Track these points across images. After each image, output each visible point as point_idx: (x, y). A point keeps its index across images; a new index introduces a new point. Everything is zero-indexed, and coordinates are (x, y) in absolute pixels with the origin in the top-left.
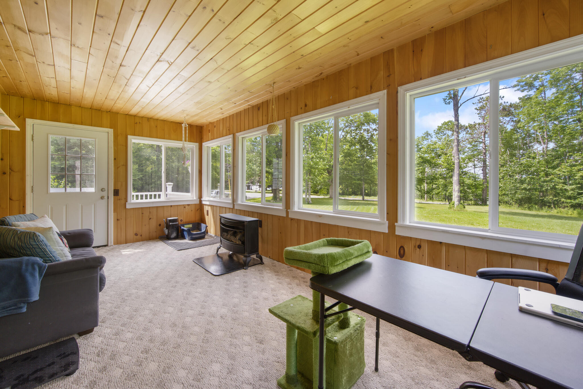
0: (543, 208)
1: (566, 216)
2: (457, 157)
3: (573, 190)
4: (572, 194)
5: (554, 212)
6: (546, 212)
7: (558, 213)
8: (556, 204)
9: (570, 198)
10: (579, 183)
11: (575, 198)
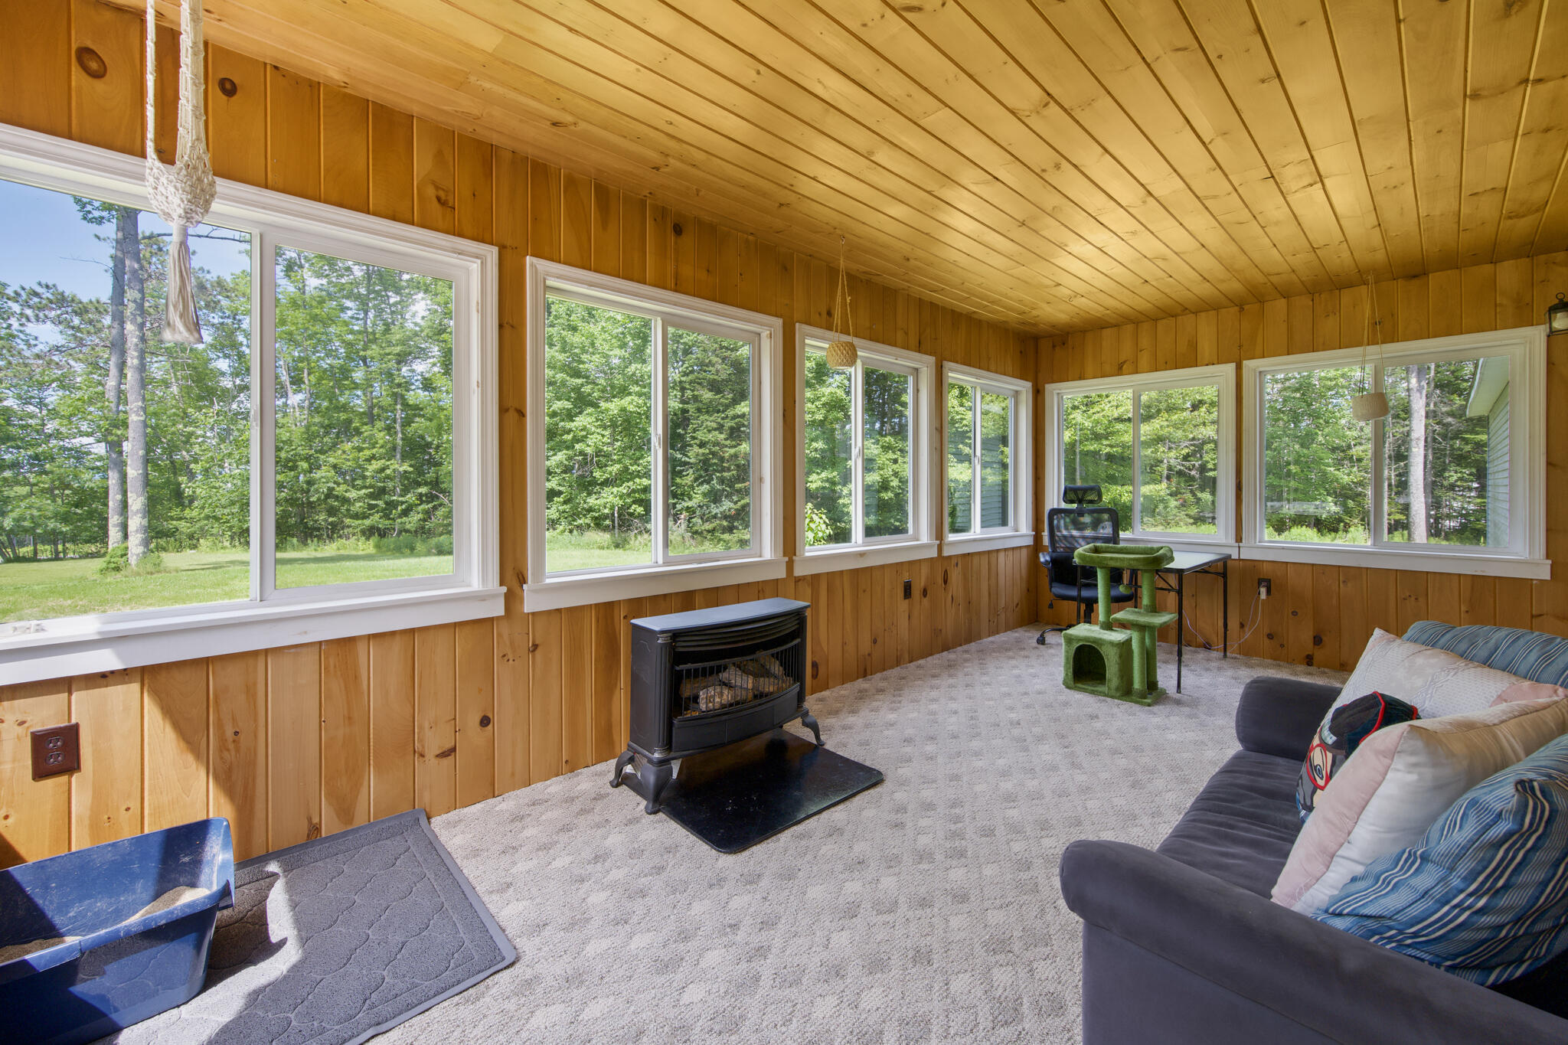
0: (309, 541)
1: (354, 553)
2: (140, 404)
3: (359, 499)
4: (360, 507)
5: (330, 549)
6: (315, 550)
7: (339, 549)
8: (334, 531)
9: (356, 516)
10: (371, 486)
11: (365, 517)
